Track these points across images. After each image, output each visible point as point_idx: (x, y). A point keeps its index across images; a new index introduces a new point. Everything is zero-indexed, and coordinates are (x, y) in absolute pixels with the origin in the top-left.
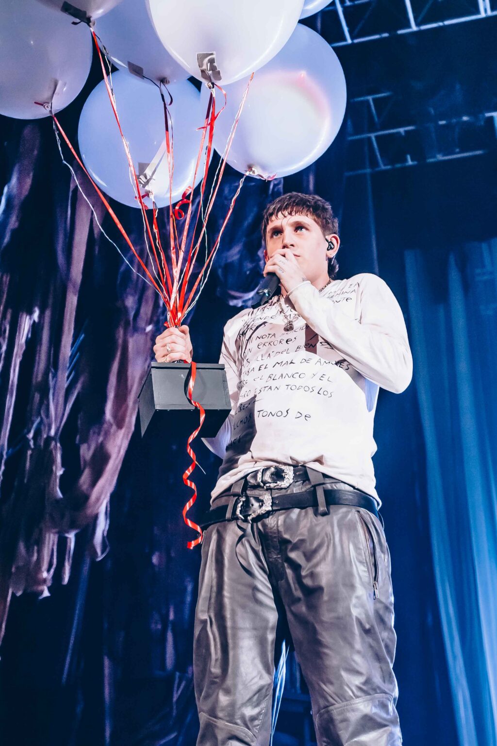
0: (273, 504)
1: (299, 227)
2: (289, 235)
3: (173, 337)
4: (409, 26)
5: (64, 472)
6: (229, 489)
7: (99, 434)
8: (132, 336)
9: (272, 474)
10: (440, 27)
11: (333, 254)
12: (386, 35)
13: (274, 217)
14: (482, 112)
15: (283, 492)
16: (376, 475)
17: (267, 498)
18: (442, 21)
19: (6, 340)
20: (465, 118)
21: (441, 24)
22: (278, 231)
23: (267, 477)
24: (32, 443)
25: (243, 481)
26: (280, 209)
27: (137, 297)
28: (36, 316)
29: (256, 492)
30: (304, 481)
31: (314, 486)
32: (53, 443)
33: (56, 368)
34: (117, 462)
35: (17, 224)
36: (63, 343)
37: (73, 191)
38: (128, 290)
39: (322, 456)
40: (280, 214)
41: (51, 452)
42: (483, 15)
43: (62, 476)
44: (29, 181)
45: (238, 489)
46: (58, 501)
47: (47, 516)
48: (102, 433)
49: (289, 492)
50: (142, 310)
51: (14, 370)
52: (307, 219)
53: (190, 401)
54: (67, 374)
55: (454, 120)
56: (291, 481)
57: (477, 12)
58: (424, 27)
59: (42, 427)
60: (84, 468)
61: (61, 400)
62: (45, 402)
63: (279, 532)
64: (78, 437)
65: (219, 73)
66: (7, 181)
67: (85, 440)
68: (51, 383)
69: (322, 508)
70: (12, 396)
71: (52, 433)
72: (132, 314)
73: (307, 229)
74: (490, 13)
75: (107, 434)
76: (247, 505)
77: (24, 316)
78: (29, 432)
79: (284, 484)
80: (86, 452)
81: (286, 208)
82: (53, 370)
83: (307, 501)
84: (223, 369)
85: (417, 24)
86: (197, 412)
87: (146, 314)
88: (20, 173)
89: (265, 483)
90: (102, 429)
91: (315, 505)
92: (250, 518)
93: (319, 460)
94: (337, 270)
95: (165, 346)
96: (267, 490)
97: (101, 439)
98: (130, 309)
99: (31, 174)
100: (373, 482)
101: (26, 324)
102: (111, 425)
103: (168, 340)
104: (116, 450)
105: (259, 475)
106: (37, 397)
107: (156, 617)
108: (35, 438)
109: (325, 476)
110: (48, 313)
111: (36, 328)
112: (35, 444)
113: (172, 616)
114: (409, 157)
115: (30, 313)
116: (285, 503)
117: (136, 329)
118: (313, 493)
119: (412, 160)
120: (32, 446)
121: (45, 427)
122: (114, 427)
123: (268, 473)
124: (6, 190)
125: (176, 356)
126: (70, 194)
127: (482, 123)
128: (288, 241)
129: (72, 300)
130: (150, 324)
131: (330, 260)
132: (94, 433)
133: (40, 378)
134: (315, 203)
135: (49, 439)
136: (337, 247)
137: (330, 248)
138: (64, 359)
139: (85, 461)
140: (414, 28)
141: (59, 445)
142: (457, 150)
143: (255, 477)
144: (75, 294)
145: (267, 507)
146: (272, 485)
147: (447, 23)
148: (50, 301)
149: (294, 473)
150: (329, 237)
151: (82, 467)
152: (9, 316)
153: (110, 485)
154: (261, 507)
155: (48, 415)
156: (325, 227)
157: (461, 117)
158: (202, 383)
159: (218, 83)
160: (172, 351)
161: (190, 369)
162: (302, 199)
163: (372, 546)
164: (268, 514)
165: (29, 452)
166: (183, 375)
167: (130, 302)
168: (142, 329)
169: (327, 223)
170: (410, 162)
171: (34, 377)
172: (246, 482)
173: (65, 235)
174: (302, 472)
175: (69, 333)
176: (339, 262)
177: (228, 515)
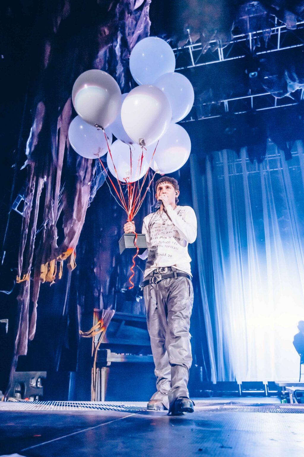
0: (162, 278)
1: (168, 187)
2: (164, 190)
3: (130, 225)
4: (192, 65)
5: (58, 238)
6: (149, 275)
7: (71, 224)
8: (83, 186)
9: (161, 269)
10: (204, 65)
11: (177, 196)
12: (183, 68)
13: (160, 184)
14: (219, 100)
15: (165, 274)
16: (191, 269)
17: (160, 276)
18: (205, 63)
19: (34, 188)
20: (213, 103)
21: (204, 64)
22: (161, 188)
23: (160, 270)
24: (46, 227)
25: (153, 272)
26: (162, 182)
27: (84, 171)
28: (45, 179)
29: (157, 275)
30: (171, 271)
31: (174, 272)
32: (54, 228)
33: (54, 199)
34: (78, 234)
35: (37, 143)
36: (56, 190)
37: (58, 130)
38: (81, 168)
39: (176, 264)
40: (162, 183)
41: (53, 231)
42: (221, 61)
43: (57, 239)
44: (40, 126)
45: (152, 275)
46: (56, 249)
47: (53, 255)
48: (72, 223)
49: (167, 274)
50: (86, 177)
51: (38, 200)
52: (170, 185)
53: (135, 245)
54: (58, 202)
55: (209, 103)
56: (167, 271)
57: (219, 59)
58: (197, 65)
59: (49, 221)
60: (66, 236)
61: (56, 212)
62: (50, 212)
63: (164, 285)
64: (63, 225)
65: (145, 144)
66: (31, 125)
67: (66, 226)
68: (52, 205)
69: (176, 277)
70: (37, 210)
71: (53, 223)
72: (83, 178)
73: (170, 188)
74: (223, 60)
75: (74, 224)
76: (155, 279)
77: (41, 179)
78: (44, 223)
79: (165, 272)
80: (66, 231)
81: (164, 181)
82: (53, 200)
83: (172, 276)
84: (145, 235)
85: (195, 64)
86: (136, 249)
87: (88, 178)
88: (37, 122)
89: (159, 272)
90: (72, 222)
91: (174, 277)
92: (156, 282)
93: (175, 265)
94: (178, 201)
95: (127, 227)
96: (160, 274)
97: (72, 226)
98: (82, 176)
99: (42, 123)
100: (190, 270)
101: (42, 182)
102: (76, 221)
103: (128, 226)
104: (78, 229)
105: (158, 270)
106: (47, 210)
107: (96, 290)
108: (47, 225)
109: (176, 269)
110: (50, 178)
111: (46, 184)
112: (47, 228)
113: (102, 291)
114: (191, 118)
115: (43, 178)
116: (165, 277)
117: (84, 184)
118: (174, 274)
119: (193, 119)
120: (46, 229)
121: (50, 221)
122: (77, 221)
123: (160, 269)
124: (31, 129)
125: (131, 231)
126: (57, 131)
127: (219, 104)
128: (164, 192)
129: (59, 173)
130: (90, 182)
131: (176, 198)
132: (69, 223)
133: (48, 203)
134: (173, 180)
135: (52, 226)
136: (178, 194)
137: (176, 195)
138: (57, 196)
139: (66, 233)
140: (194, 66)
141: (56, 228)
142: (210, 115)
143: (156, 271)
144: (61, 171)
145: (161, 279)
146: (162, 273)
147: (207, 64)
148: (51, 173)
149: (168, 269)
150: (176, 191)
151: (65, 236)
152: (35, 179)
153: (76, 243)
154: (159, 278)
155: (51, 217)
156: (175, 188)
157: (211, 102)
158: (138, 240)
159: (144, 147)
160: (129, 229)
161: (135, 235)
162: (169, 179)
163: (189, 287)
164: (161, 281)
165: (45, 231)
166: (133, 237)
167: (82, 173)
168: (87, 184)
169: (176, 187)
170: (192, 120)
171: (46, 202)
172: (154, 272)
173: (56, 148)
174: (170, 268)
175: (59, 186)
176: (179, 199)
177: (150, 282)
